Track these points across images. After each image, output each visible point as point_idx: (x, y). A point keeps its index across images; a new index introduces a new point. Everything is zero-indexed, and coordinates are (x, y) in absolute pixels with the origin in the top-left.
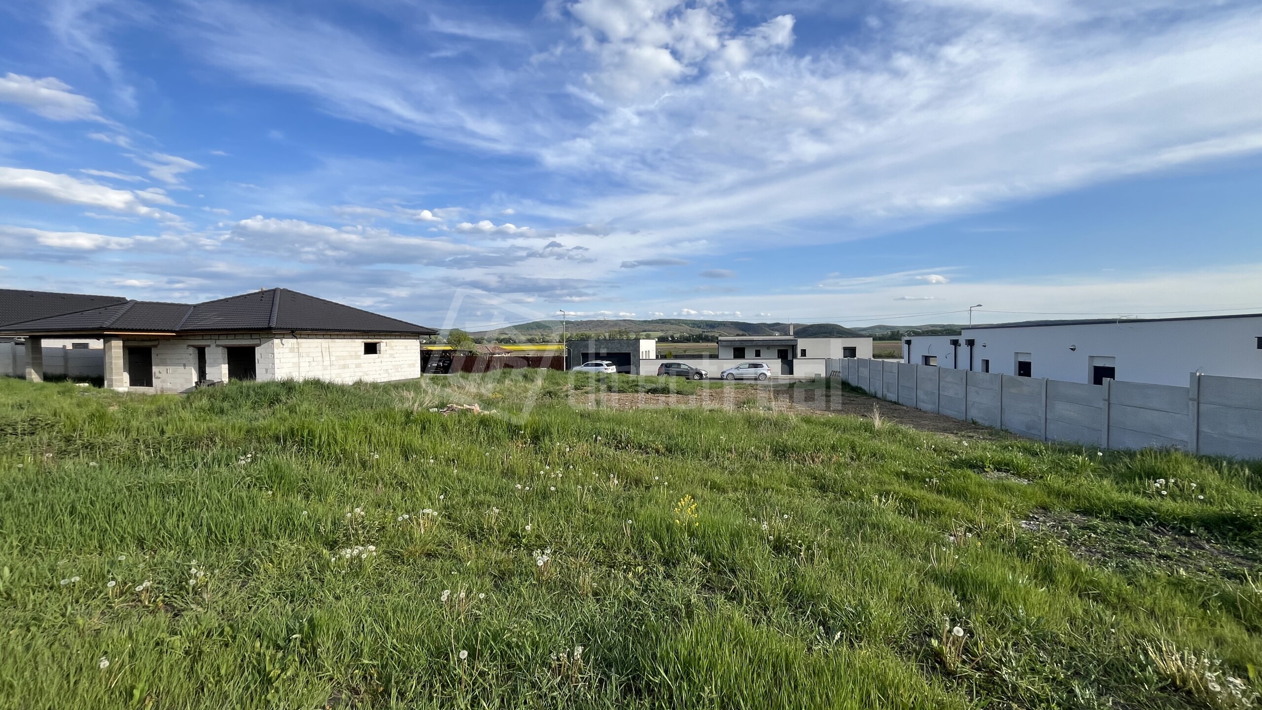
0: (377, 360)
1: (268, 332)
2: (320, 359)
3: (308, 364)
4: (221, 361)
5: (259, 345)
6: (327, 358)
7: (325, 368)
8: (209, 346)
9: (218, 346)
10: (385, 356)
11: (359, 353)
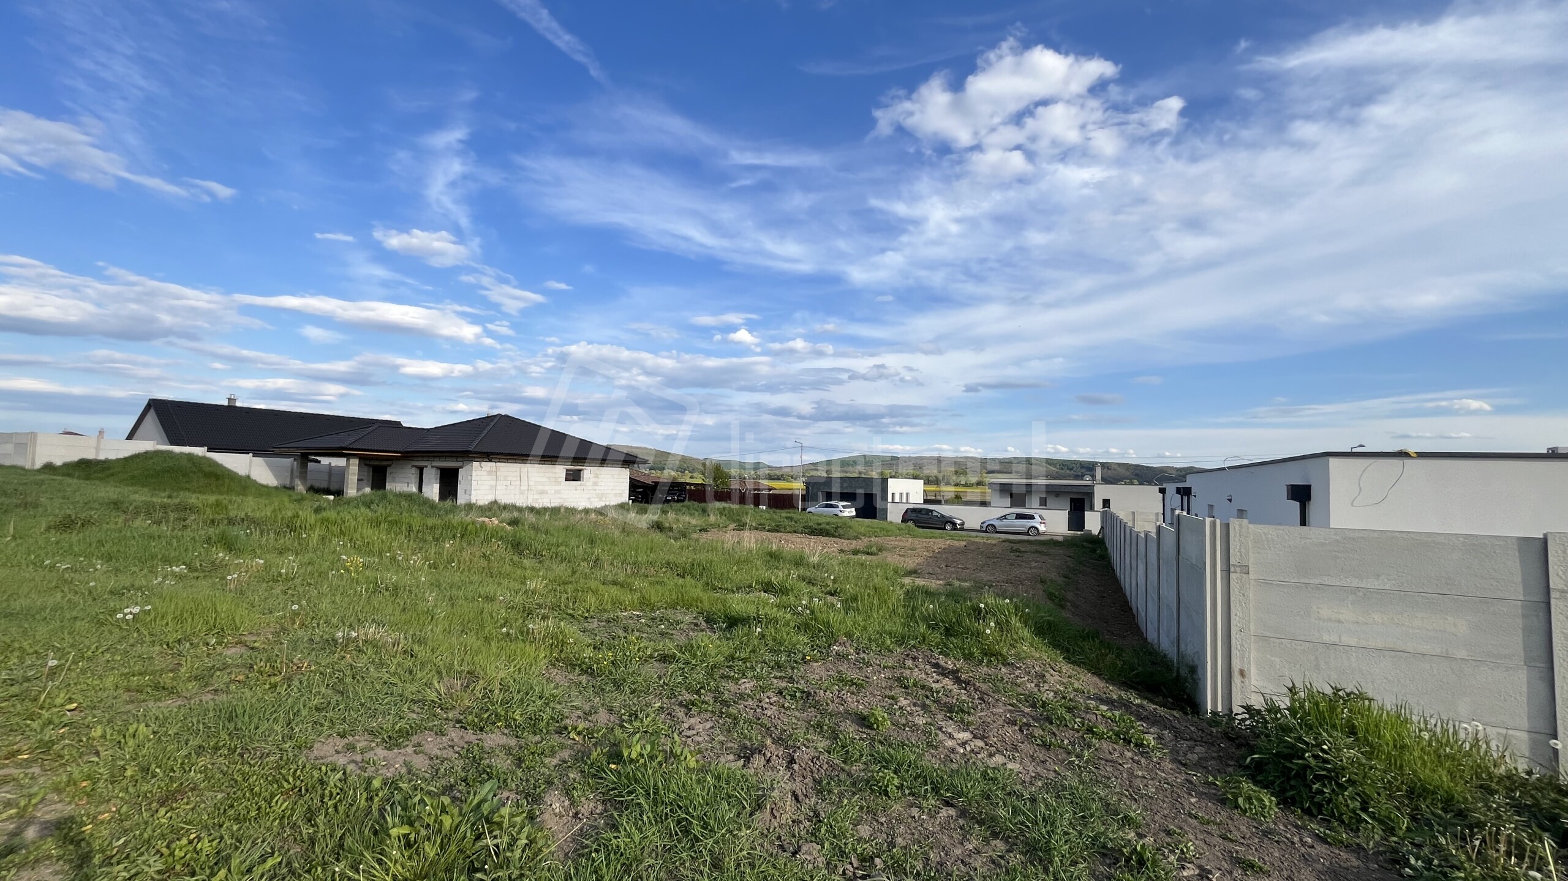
0: (579, 488)
1: (468, 456)
2: (518, 483)
3: (505, 487)
4: (434, 481)
5: (462, 467)
6: (524, 483)
7: (522, 493)
8: (426, 467)
9: (432, 467)
10: (588, 483)
11: (560, 479)
